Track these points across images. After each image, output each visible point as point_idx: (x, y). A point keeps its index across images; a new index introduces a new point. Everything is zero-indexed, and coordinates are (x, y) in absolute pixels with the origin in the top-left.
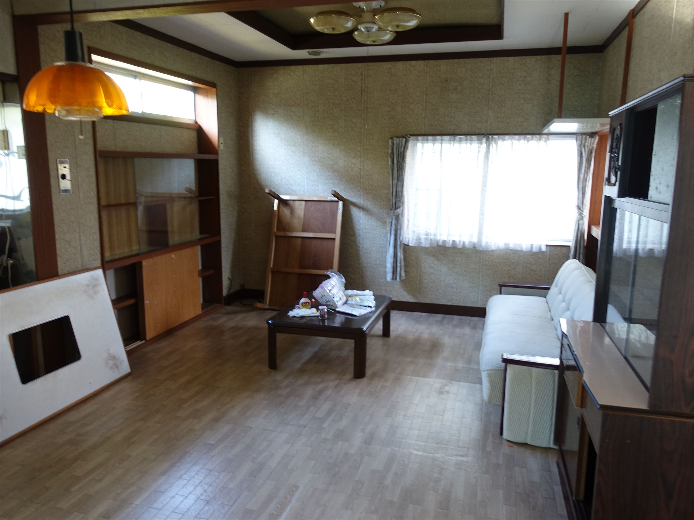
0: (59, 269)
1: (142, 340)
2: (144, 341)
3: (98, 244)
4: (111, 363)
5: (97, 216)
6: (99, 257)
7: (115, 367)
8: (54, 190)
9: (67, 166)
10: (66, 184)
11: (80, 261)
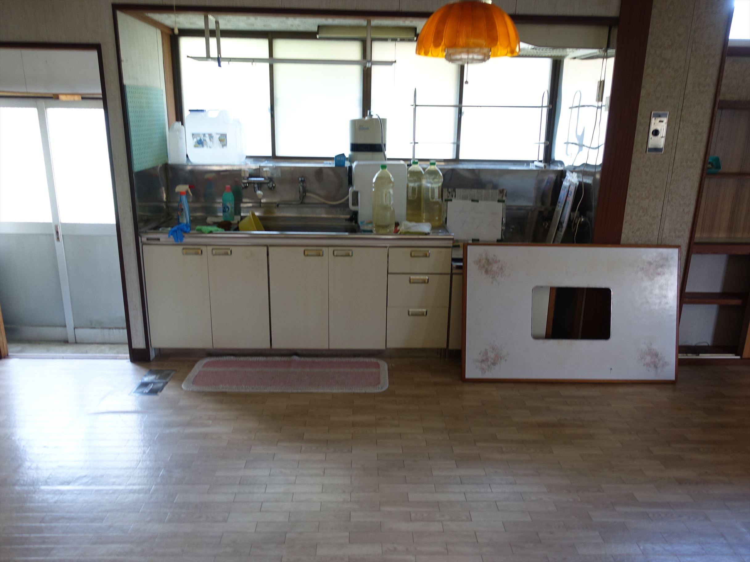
0: (623, 236)
1: (736, 355)
2: (739, 357)
3: (689, 218)
4: (648, 359)
5: (696, 184)
6: (687, 234)
7: (652, 366)
8: (637, 147)
9: (665, 120)
10: (659, 141)
11: (656, 233)
